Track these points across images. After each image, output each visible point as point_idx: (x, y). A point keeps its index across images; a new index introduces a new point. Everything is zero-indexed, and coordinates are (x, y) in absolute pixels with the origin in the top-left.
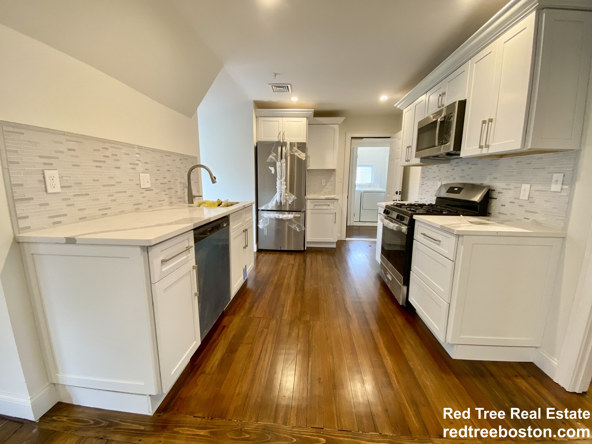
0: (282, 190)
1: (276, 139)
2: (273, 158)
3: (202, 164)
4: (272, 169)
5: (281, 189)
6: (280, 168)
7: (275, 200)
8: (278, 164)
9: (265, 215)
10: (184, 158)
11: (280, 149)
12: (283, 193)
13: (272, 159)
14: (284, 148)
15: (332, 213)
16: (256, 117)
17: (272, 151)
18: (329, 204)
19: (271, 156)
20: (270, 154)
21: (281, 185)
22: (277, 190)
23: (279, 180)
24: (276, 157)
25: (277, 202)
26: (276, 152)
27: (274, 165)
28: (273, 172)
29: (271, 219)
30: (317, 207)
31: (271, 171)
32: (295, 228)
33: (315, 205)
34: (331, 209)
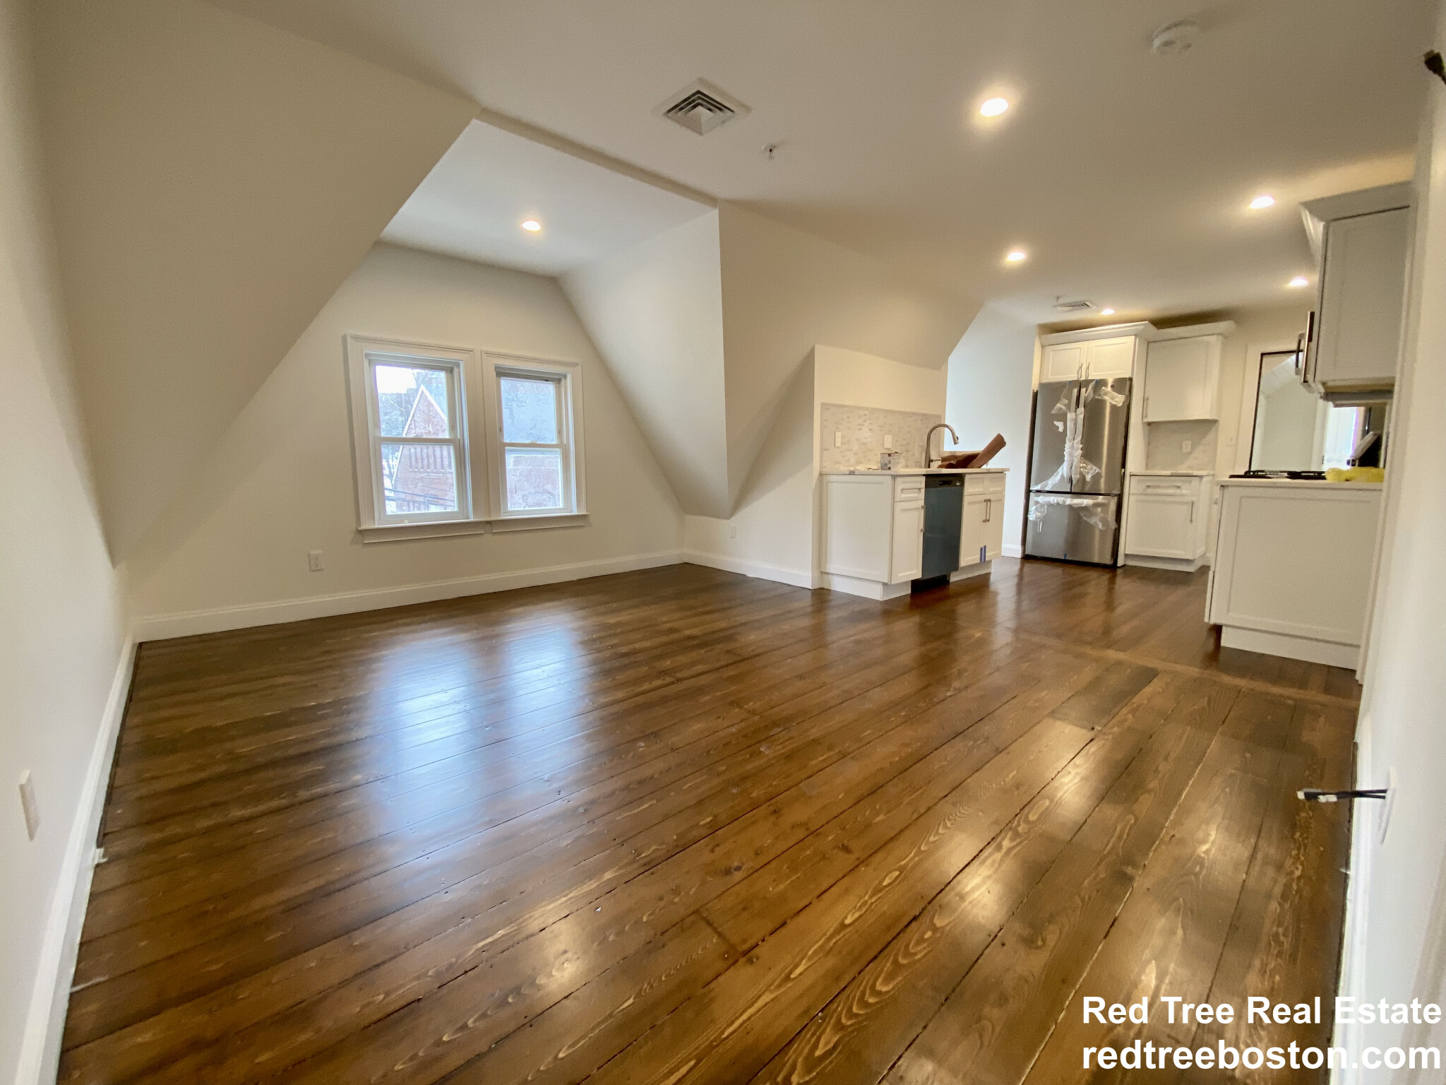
0: (1074, 458)
1: (1073, 377)
2: (1064, 407)
3: (946, 423)
4: (1060, 425)
5: (1071, 455)
6: (1073, 422)
7: (1060, 474)
8: (1070, 416)
9: (1042, 499)
10: (925, 417)
11: (1076, 391)
12: (1075, 462)
13: (1061, 409)
14: (1083, 390)
15: (1186, 503)
16: (1042, 347)
17: (1062, 395)
18: (1179, 484)
19: (1059, 405)
20: (1058, 400)
21: (1073, 449)
22: (1066, 458)
23: (1070, 441)
24: (1068, 406)
25: (1062, 475)
26: (1069, 397)
27: (1063, 417)
28: (1061, 429)
29: (1050, 505)
30: (1150, 491)
31: (1058, 428)
32: (1095, 523)
33: (1148, 486)
34: (1183, 495)
